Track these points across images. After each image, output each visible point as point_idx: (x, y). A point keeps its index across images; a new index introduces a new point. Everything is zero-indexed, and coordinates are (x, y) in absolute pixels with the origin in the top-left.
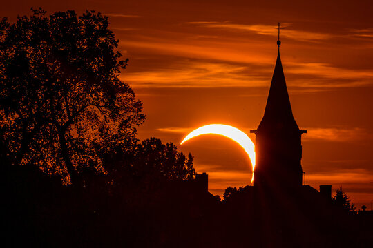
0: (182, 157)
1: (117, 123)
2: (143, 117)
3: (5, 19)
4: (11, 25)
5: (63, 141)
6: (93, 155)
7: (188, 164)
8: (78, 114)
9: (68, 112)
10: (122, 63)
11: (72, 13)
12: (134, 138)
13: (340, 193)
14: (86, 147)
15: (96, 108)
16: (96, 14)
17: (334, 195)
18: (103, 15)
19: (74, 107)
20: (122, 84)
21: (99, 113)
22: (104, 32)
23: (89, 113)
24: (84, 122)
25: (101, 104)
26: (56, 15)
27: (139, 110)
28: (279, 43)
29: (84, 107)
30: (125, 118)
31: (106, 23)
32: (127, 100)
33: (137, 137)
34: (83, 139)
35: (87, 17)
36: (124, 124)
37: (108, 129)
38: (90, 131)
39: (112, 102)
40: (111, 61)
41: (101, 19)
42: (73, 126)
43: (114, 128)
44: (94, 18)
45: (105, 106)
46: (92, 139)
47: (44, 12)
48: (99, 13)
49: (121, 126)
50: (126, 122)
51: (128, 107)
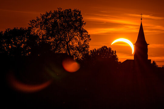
0: (113, 51)
1: (83, 41)
2: (90, 39)
3: (51, 11)
4: (52, 13)
5: (68, 46)
6: (76, 50)
7: (115, 53)
8: (72, 38)
9: (69, 38)
10: (84, 24)
11: (70, 10)
12: (88, 46)
13: (154, 62)
14: (74, 48)
15: (77, 37)
16: (77, 10)
17: (152, 62)
18: (79, 10)
19: (71, 36)
20: (84, 30)
21: (78, 38)
22: (80, 15)
23: (75, 38)
24: (74, 41)
25: (79, 35)
26: (66, 10)
27: (89, 37)
28: (141, 19)
29: (73, 36)
30: (85, 40)
31: (80, 13)
32: (86, 34)
33: (89, 45)
34: (73, 46)
35: (75, 11)
36: (85, 41)
37: (80, 43)
38: (75, 43)
39: (82, 35)
40: (81, 23)
41: (79, 11)
42: (70, 42)
43: (82, 42)
44: (76, 11)
45: (79, 36)
46: (76, 45)
47: (61, 9)
48: (78, 10)
49: (84, 42)
50: (86, 41)
51: (86, 37)
